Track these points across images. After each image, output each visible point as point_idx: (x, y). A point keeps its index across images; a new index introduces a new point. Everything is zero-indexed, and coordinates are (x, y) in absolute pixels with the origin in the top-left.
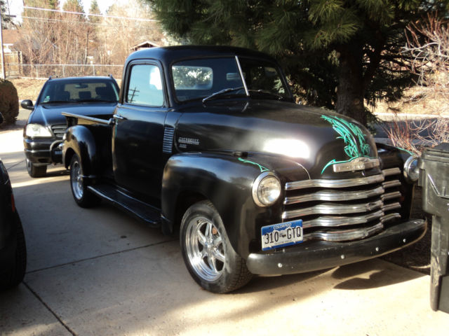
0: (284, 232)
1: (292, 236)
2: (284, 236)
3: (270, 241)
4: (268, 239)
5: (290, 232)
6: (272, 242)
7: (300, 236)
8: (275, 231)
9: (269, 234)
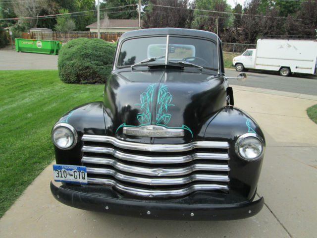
0: (72, 173)
1: (78, 177)
2: (71, 175)
3: (60, 176)
4: (58, 173)
5: (76, 174)
6: (62, 177)
7: (84, 179)
8: (63, 170)
9: (59, 171)
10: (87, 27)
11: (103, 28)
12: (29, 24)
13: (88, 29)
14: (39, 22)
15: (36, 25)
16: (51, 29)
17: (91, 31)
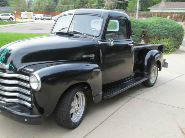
10: (148, 8)
11: (160, 9)
12: (112, 7)
13: (149, 10)
14: (117, 5)
15: (115, 8)
16: (125, 10)
17: (151, 11)
